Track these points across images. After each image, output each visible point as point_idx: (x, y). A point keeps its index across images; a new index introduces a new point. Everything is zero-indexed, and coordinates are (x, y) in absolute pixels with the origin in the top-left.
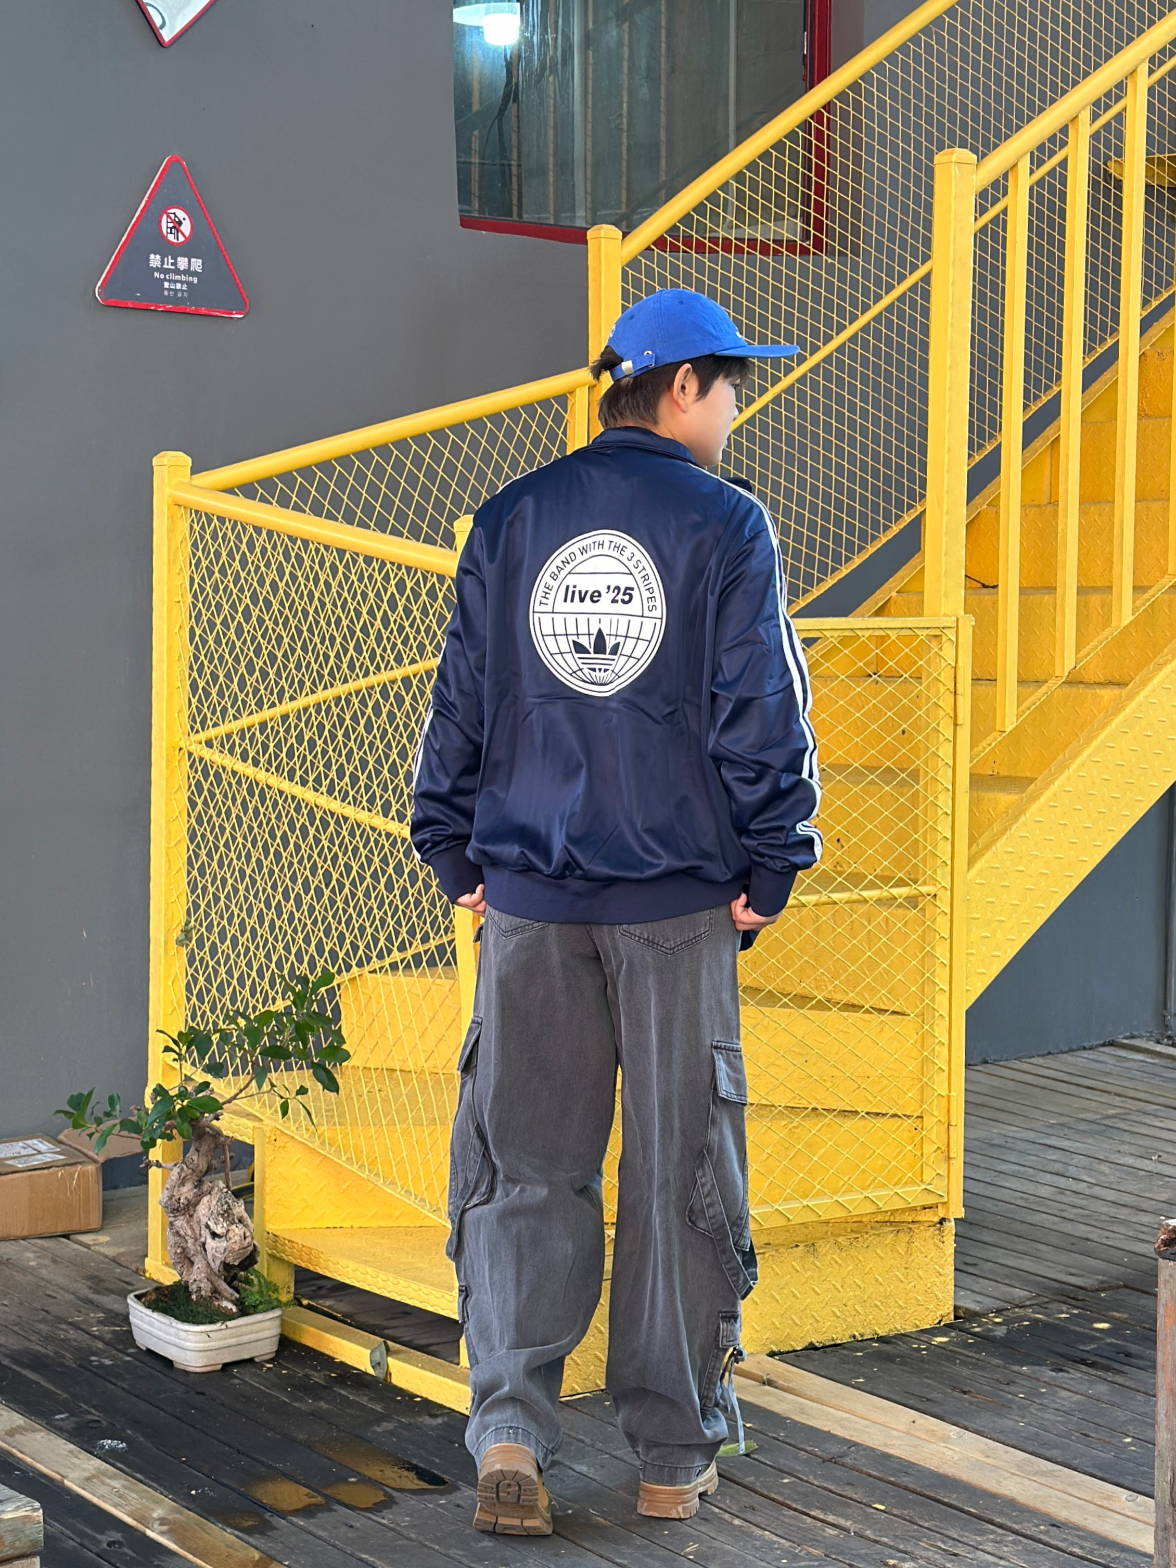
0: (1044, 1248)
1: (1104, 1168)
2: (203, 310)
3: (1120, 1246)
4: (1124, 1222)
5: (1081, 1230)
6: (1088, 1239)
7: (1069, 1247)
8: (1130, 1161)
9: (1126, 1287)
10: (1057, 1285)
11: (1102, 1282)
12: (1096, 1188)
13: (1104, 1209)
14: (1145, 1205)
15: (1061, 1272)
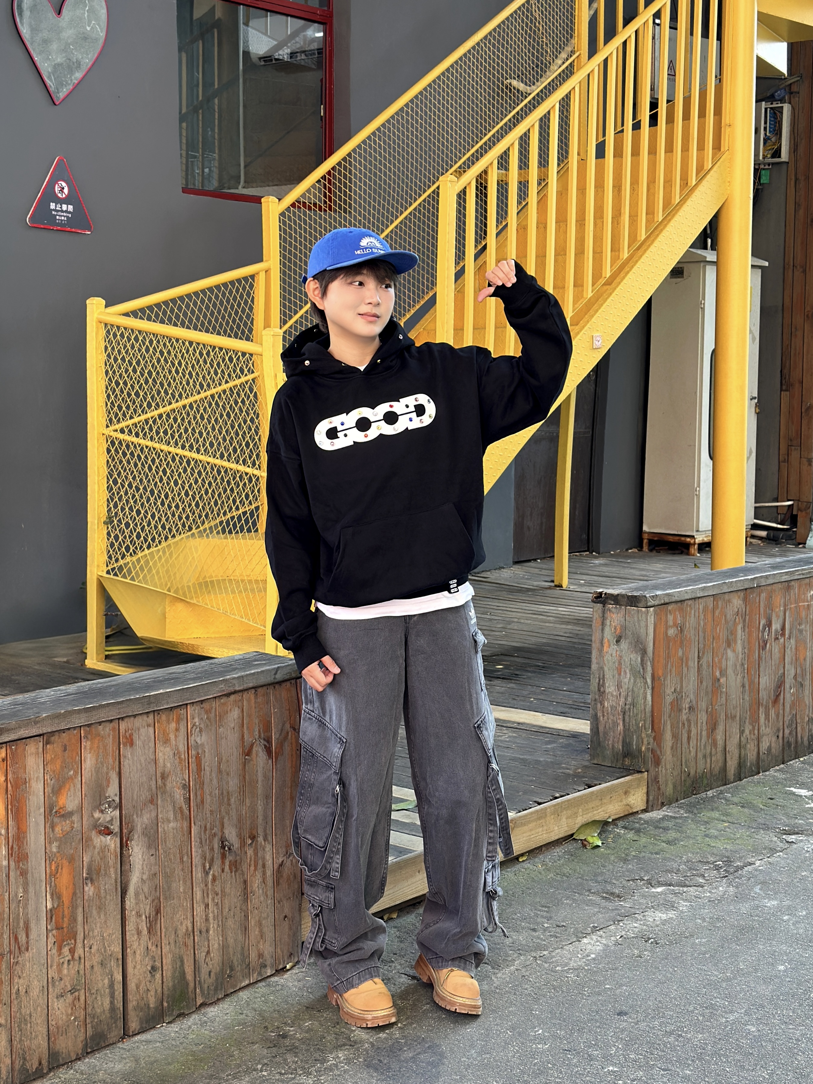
2: (73, 230)
9: (502, 654)
11: (492, 653)
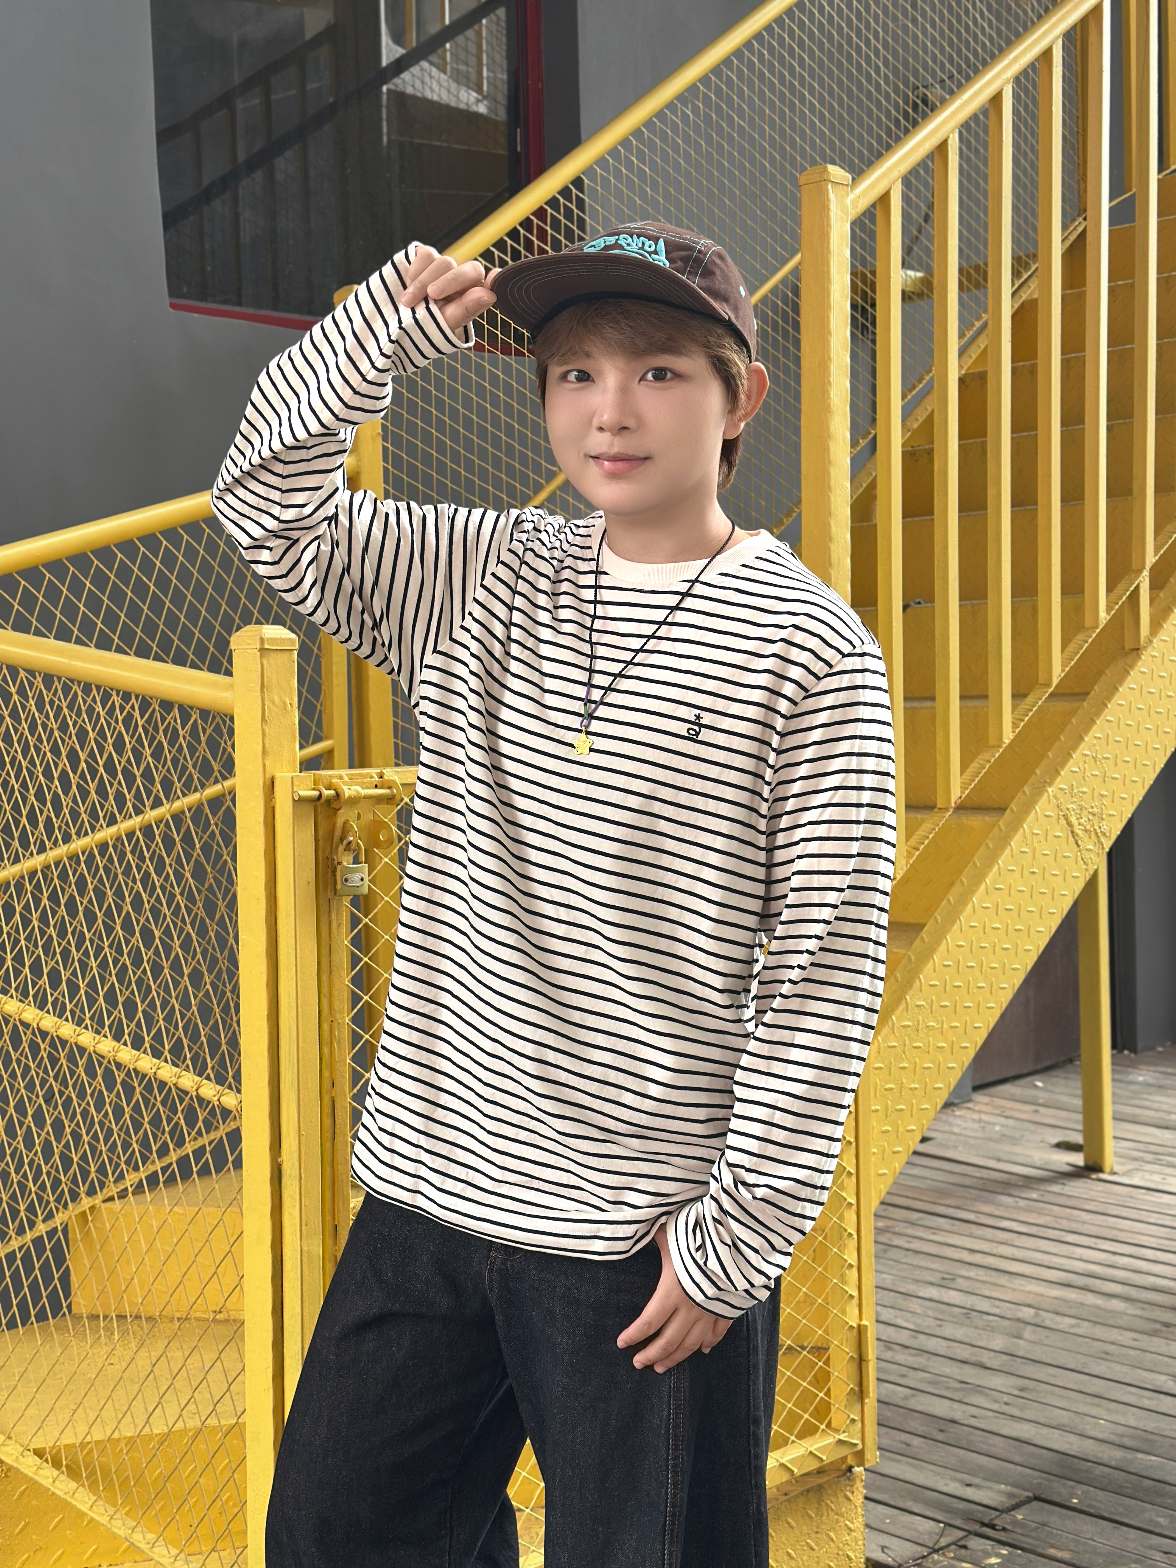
0: (916, 1441)
1: (915, 1305)
3: (995, 1429)
4: (979, 1389)
5: (941, 1408)
6: (953, 1421)
7: (940, 1436)
8: (933, 1292)
9: (1037, 1498)
10: (962, 1505)
11: (1011, 1495)
12: (922, 1337)
13: (947, 1370)
14: (986, 1358)
15: (954, 1479)
